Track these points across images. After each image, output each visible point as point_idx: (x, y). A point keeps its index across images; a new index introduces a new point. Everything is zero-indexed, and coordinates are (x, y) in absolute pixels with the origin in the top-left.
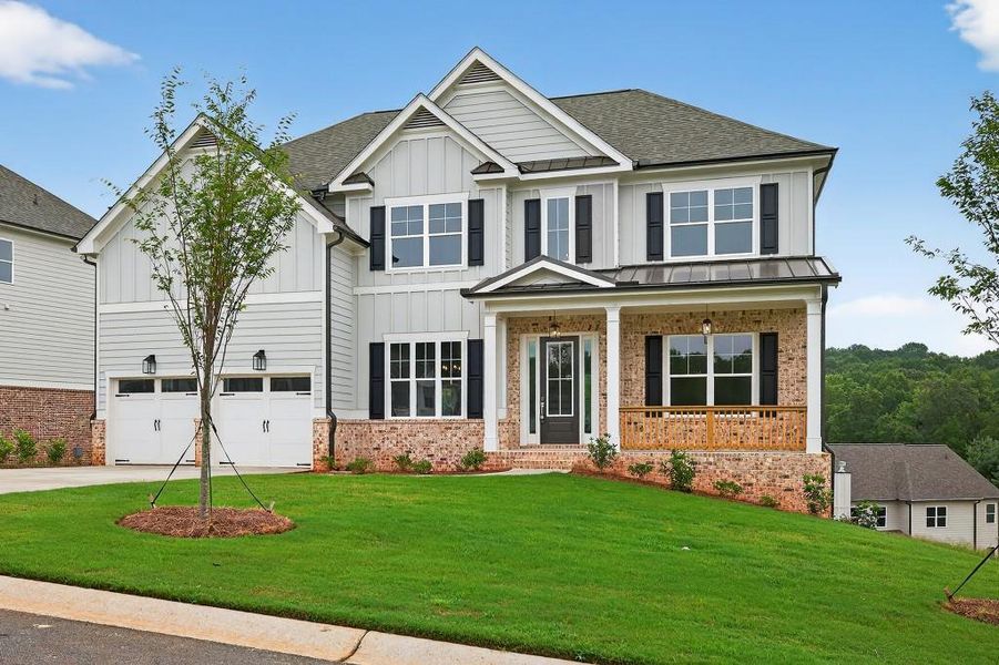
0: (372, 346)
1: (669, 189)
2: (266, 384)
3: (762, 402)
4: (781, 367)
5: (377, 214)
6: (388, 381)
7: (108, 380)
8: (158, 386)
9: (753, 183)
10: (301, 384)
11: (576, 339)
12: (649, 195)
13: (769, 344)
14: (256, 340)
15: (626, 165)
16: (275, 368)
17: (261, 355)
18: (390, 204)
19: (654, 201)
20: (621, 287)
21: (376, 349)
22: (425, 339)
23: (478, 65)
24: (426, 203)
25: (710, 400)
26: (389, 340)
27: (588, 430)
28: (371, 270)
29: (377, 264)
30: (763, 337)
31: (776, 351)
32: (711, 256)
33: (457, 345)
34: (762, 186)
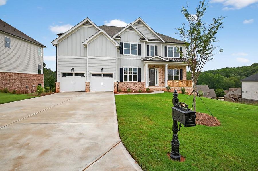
0: (120, 68)
1: (168, 46)
2: (102, 75)
3: (181, 80)
4: (183, 74)
5: (121, 44)
6: (123, 75)
7: (60, 73)
8: (74, 75)
9: (179, 47)
10: (111, 75)
11: (155, 69)
12: (165, 47)
13: (181, 71)
14: (102, 66)
15: (164, 42)
16: (105, 72)
17: (102, 69)
18: (124, 43)
19: (166, 48)
20: (170, 61)
21: (121, 69)
22: (131, 67)
23: (139, 20)
24: (131, 43)
25: (173, 79)
26: (123, 67)
27: (157, 84)
28: (120, 54)
29: (121, 53)
30: (181, 70)
31: (182, 72)
32: (173, 57)
33: (136, 69)
34: (180, 48)
